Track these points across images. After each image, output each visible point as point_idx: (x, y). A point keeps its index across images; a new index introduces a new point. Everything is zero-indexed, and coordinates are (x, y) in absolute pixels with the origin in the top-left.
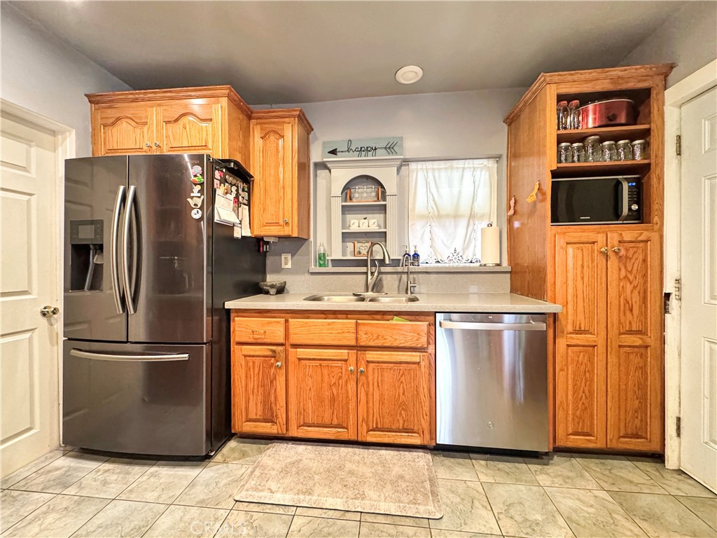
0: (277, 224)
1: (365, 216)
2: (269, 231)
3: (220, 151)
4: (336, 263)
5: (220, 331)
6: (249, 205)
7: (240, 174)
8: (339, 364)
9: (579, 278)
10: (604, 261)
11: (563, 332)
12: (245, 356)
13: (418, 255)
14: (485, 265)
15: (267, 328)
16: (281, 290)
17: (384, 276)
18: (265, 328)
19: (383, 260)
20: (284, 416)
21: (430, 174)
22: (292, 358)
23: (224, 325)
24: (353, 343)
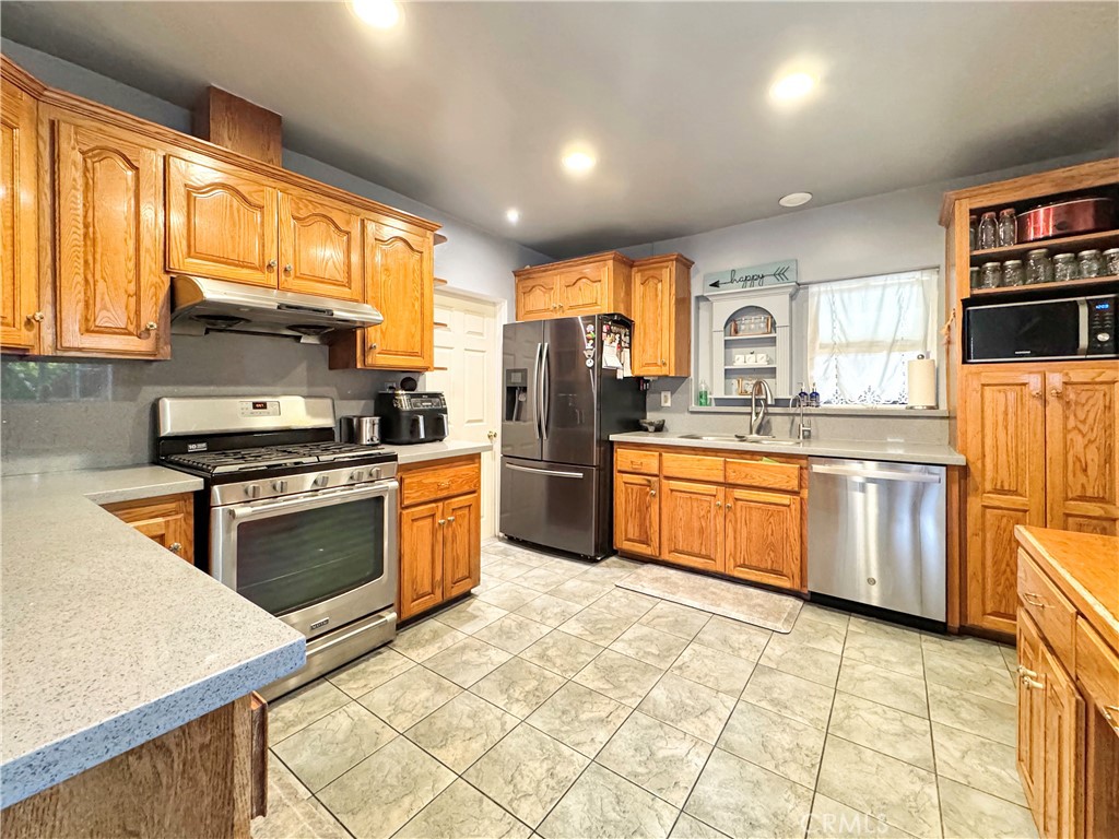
0: (656, 364)
1: (752, 350)
2: (649, 372)
3: (606, 307)
4: (719, 402)
5: (605, 459)
6: (630, 348)
7: (624, 323)
8: (708, 498)
9: (1000, 428)
10: (1040, 407)
11: (976, 489)
12: (626, 483)
13: (817, 394)
14: (911, 408)
15: (644, 460)
16: (660, 428)
17: (773, 418)
18: (642, 460)
19: (766, 400)
20: (657, 540)
21: (837, 296)
22: (665, 489)
23: (609, 455)
24: (722, 480)
